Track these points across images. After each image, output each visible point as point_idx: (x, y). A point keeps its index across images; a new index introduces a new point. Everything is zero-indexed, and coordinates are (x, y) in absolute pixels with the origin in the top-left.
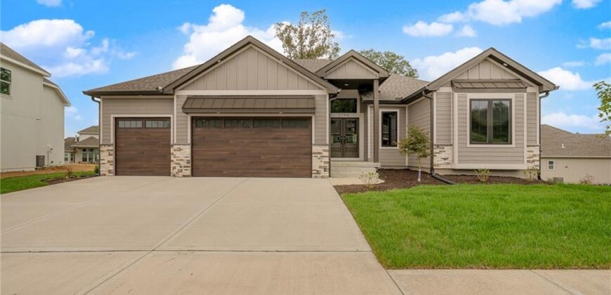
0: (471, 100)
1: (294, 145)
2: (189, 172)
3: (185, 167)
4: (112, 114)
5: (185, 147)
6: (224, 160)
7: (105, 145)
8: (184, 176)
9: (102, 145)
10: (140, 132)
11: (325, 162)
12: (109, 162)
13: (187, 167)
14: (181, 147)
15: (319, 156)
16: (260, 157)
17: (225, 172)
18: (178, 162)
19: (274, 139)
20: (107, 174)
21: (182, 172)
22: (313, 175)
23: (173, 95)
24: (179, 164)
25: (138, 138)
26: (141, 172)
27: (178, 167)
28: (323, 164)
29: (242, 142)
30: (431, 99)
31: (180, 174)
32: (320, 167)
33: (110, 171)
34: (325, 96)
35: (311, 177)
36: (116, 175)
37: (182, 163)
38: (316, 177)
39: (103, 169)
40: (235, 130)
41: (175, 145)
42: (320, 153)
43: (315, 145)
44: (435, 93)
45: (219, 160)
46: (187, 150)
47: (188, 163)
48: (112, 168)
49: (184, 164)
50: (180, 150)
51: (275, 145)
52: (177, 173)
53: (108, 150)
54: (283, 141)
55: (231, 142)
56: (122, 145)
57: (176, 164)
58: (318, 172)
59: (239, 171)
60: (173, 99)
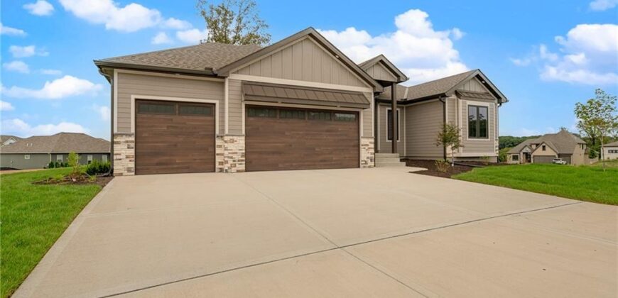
0: (469, 106)
1: (345, 138)
2: (243, 167)
3: (239, 161)
4: (132, 94)
5: (239, 138)
6: (279, 153)
7: (122, 135)
8: (238, 171)
9: (118, 135)
10: (172, 120)
11: (371, 153)
12: (127, 157)
13: (242, 161)
14: (235, 138)
15: (367, 148)
16: (314, 149)
17: (280, 166)
18: (230, 155)
19: (327, 131)
20: (125, 173)
21: (235, 166)
22: (361, 166)
23: (224, 78)
24: (232, 158)
25: (168, 127)
26: (173, 168)
27: (231, 162)
28: (369, 155)
29: (298, 134)
30: (444, 103)
31: (234, 169)
32: (368, 158)
33: (129, 170)
34: (371, 93)
35: (359, 167)
36: (136, 174)
37: (234, 156)
38: (364, 167)
39: (117, 167)
40: (291, 120)
41: (227, 135)
42: (367, 145)
43: (363, 137)
44: (447, 98)
45: (274, 153)
46: (240, 143)
47: (242, 156)
48: (132, 165)
49: (237, 157)
50: (232, 141)
51: (329, 137)
52: (230, 168)
53: (127, 142)
54: (335, 133)
55: (287, 133)
56: (145, 135)
57: (228, 157)
58: (366, 163)
59: (294, 164)
60: (223, 83)
